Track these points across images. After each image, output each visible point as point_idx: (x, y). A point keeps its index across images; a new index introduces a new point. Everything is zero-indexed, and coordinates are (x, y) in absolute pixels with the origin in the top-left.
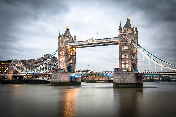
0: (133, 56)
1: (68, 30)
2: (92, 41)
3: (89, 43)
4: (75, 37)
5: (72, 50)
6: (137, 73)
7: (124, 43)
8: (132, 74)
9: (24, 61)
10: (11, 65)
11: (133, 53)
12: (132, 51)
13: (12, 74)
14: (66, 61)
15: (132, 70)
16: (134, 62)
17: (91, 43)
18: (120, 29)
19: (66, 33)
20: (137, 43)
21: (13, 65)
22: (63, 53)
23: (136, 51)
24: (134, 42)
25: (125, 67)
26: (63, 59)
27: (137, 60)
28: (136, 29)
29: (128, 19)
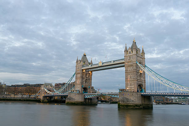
0: (140, 76)
1: (85, 55)
2: (102, 64)
3: (100, 65)
4: (91, 61)
5: (88, 73)
6: (143, 93)
7: (129, 63)
8: (136, 95)
9: (58, 84)
10: (43, 87)
11: (139, 73)
12: (138, 71)
13: (43, 95)
14: (82, 83)
16: (141, 83)
17: (101, 65)
18: (126, 51)
19: (83, 58)
20: (144, 64)
22: (79, 76)
23: (144, 72)
24: (140, 63)
25: (131, 88)
26: (79, 81)
27: (145, 80)
28: (143, 50)
29: (133, 42)
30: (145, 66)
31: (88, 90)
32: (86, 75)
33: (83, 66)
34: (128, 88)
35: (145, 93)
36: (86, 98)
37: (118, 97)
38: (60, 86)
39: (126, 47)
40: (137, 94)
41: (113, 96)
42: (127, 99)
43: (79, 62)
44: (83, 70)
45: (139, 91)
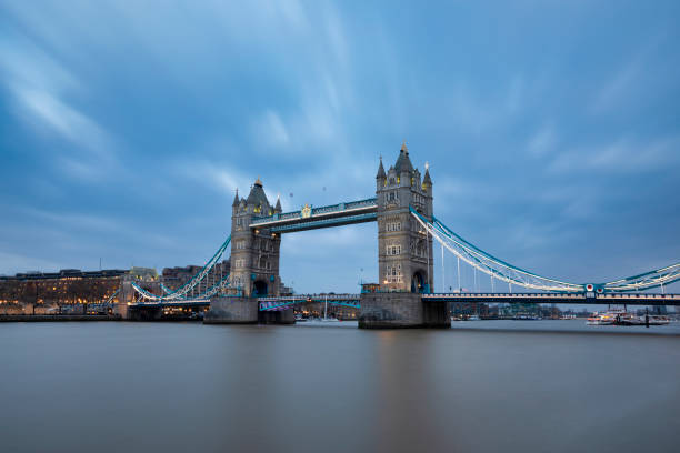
0: (419, 248)
1: (259, 186)
2: (310, 211)
3: (305, 216)
4: (278, 203)
5: (268, 237)
6: (426, 296)
7: (390, 213)
8: (410, 300)
10: (128, 280)
11: (417, 241)
12: (413, 235)
13: (129, 304)
14: (251, 267)
15: (413, 288)
16: (420, 266)
17: (309, 216)
18: (381, 176)
19: (253, 193)
20: (430, 214)
21: (133, 279)
22: (242, 245)
23: (430, 236)
24: (419, 212)
25: (395, 280)
26: (240, 263)
27: (431, 260)
28: (427, 175)
29: (402, 151)
30: (433, 220)
31: (269, 289)
32: (263, 243)
33: (254, 218)
34: (386, 282)
35: (432, 296)
36: (265, 312)
37: (358, 306)
38: (179, 275)
39: (381, 167)
40: (412, 298)
41: (344, 304)
42: (385, 311)
43: (242, 205)
44: (254, 229)
45: (417, 290)
